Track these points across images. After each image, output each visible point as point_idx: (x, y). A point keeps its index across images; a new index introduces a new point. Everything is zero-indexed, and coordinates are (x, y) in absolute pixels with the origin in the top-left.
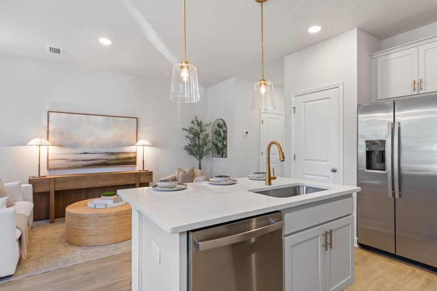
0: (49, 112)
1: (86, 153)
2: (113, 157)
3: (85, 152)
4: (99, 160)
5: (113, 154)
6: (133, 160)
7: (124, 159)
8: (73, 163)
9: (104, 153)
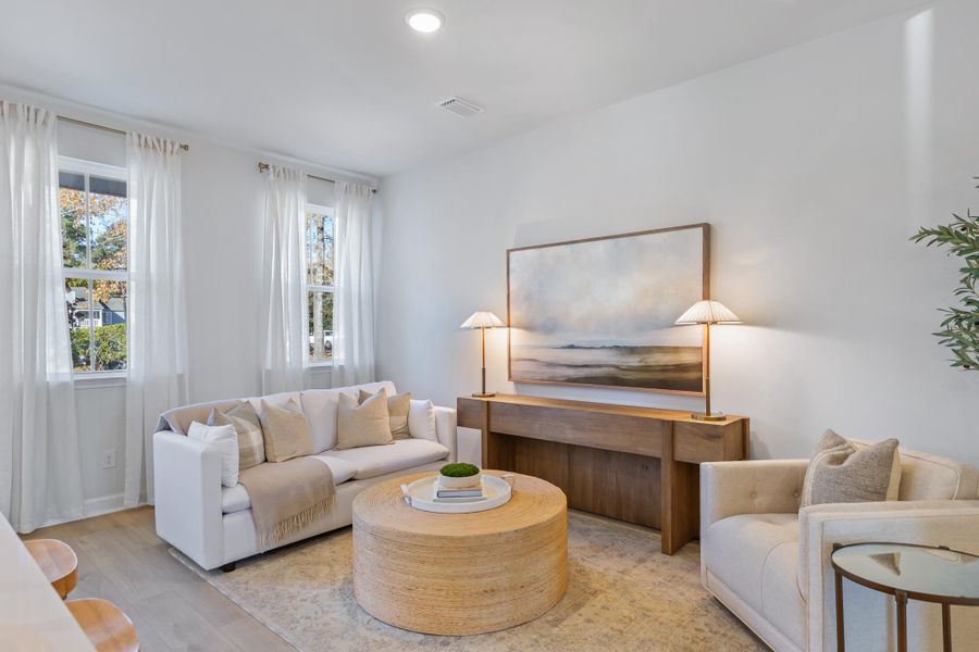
0: (509, 251)
1: (572, 347)
2: (634, 361)
3: (569, 343)
4: (600, 366)
5: (632, 350)
6: (693, 375)
7: (665, 369)
8: (550, 372)
9: (611, 348)
